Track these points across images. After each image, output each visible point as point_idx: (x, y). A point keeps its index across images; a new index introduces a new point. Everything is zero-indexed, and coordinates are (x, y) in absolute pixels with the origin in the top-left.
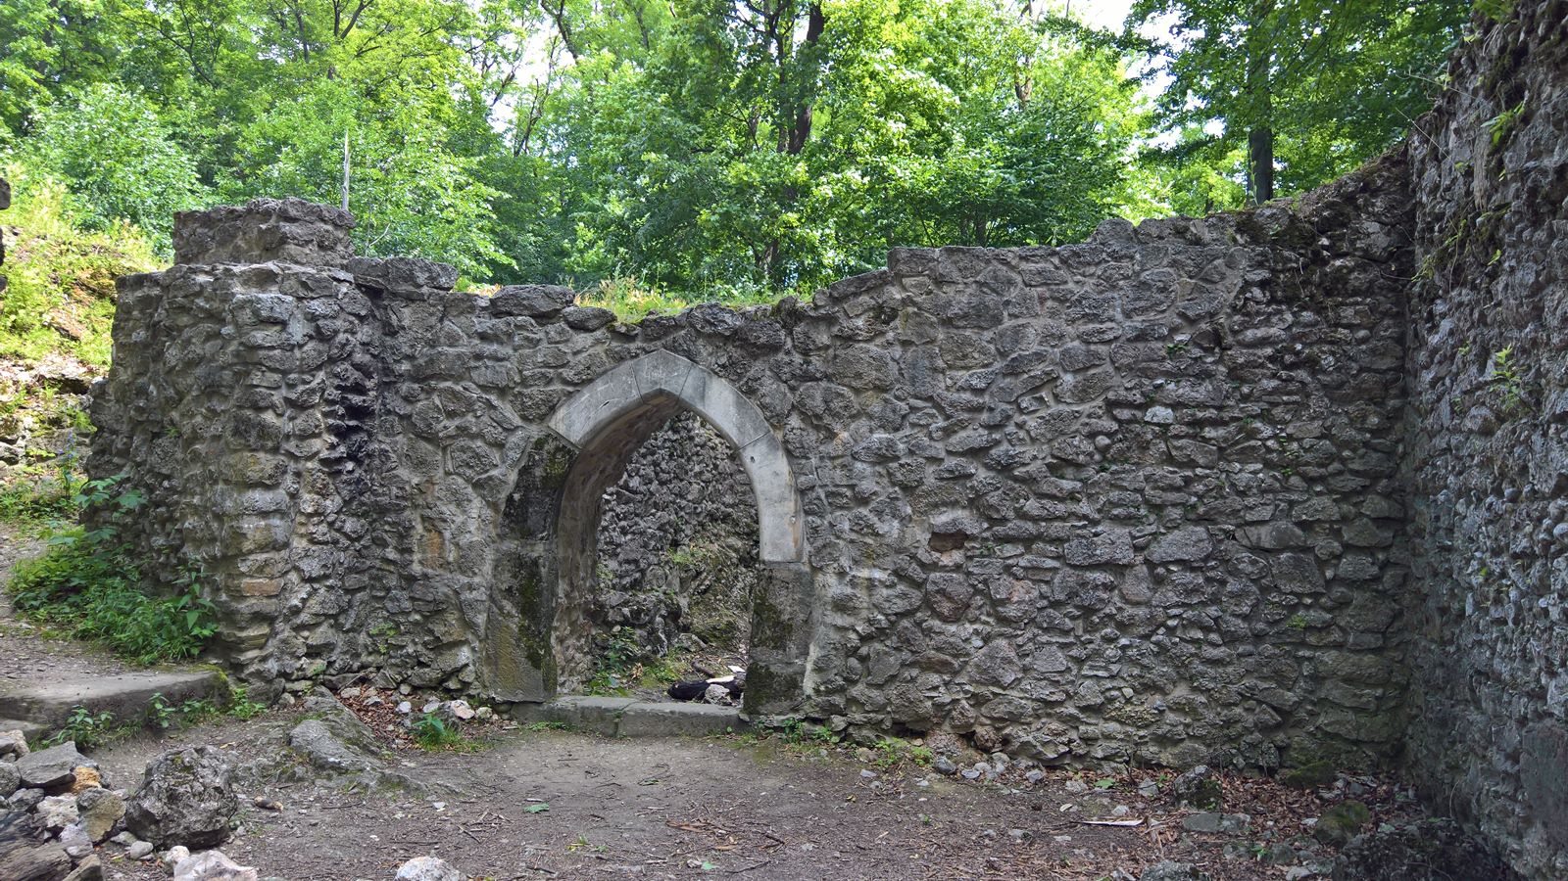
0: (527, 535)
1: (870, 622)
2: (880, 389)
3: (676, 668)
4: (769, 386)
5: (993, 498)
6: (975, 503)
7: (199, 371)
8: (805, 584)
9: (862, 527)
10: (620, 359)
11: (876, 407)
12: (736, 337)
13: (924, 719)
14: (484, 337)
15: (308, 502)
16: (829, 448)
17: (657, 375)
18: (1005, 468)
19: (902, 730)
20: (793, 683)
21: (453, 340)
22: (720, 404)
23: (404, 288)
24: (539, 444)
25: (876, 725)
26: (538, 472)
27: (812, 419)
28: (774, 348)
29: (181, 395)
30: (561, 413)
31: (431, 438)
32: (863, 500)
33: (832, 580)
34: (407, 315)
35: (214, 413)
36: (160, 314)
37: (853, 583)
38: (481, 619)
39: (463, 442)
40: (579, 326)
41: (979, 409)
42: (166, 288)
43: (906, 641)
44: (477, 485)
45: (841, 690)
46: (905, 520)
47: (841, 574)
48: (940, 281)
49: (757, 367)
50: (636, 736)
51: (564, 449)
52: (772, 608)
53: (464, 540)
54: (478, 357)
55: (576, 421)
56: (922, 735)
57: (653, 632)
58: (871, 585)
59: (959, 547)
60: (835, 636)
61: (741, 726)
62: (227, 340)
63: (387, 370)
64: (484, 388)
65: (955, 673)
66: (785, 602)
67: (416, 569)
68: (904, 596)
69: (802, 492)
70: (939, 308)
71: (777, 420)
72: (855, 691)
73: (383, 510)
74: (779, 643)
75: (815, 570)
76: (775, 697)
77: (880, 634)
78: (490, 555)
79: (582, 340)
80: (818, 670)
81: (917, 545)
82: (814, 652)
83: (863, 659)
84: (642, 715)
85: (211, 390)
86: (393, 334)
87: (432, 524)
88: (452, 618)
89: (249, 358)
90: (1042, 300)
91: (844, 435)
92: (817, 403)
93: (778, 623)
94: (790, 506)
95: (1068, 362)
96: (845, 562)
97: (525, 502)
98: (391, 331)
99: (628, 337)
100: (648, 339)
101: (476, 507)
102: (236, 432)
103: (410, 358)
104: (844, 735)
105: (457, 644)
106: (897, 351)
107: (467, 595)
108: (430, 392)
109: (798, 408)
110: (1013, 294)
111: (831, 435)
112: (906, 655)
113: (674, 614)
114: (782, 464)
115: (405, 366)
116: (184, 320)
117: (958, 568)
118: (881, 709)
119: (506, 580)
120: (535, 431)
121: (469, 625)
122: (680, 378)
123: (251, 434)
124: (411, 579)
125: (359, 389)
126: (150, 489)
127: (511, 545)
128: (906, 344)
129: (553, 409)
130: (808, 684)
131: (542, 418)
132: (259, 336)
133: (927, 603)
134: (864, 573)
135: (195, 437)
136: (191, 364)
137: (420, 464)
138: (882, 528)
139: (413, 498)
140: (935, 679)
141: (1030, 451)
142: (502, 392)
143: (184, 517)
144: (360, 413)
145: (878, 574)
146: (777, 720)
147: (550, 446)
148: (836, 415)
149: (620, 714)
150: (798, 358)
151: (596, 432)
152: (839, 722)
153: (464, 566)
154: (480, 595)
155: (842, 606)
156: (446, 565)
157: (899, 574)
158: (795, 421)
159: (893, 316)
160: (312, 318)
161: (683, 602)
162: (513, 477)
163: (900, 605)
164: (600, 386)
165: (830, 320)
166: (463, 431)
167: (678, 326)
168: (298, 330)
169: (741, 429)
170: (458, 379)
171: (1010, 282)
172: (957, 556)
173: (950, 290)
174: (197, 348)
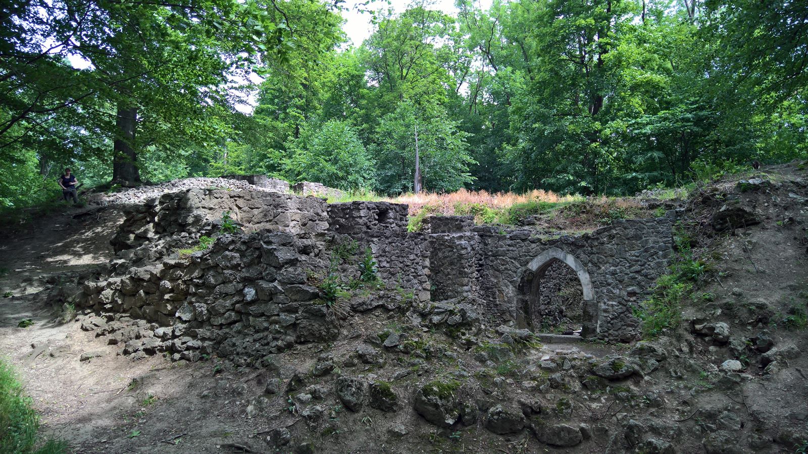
0: (524, 294)
1: (613, 315)
2: (612, 256)
3: (563, 328)
4: (582, 256)
5: (643, 283)
6: (639, 284)
7: (448, 259)
8: (596, 305)
9: (609, 291)
10: (543, 250)
11: (611, 261)
12: (573, 243)
13: (628, 338)
14: (509, 245)
15: (474, 288)
16: (599, 271)
17: (554, 254)
18: (646, 276)
19: (624, 341)
20: (594, 330)
21: (502, 247)
22: (570, 261)
23: (488, 234)
24: (525, 272)
25: (616, 340)
26: (526, 279)
27: (594, 264)
28: (583, 246)
29: (443, 264)
30: (530, 264)
31: (498, 271)
32: (609, 285)
33: (602, 305)
34: (490, 240)
35: (452, 269)
36: (436, 245)
37: (608, 305)
38: (515, 315)
39: (506, 271)
40: (533, 242)
41: (638, 261)
42: (437, 239)
43: (622, 320)
44: (510, 282)
45: (607, 332)
46: (620, 289)
47: (605, 303)
48: (625, 228)
49: (579, 251)
50: (556, 343)
51: (531, 272)
52: (587, 312)
53: (509, 295)
54: (508, 250)
55: (534, 265)
56: (629, 343)
57: (555, 317)
58: (612, 306)
59: (635, 296)
60: (604, 319)
61: (582, 340)
62: (454, 253)
63: (486, 254)
64: (510, 258)
65: (636, 327)
66: (591, 310)
67: (498, 302)
68: (621, 308)
69: (593, 283)
70: (626, 235)
71: (585, 264)
72: (610, 332)
73: (488, 288)
74: (590, 320)
75: (598, 302)
76: (590, 333)
77: (616, 318)
78: (515, 299)
79: (533, 245)
80: (600, 327)
81: (624, 296)
82: (599, 322)
83: (612, 324)
84: (556, 338)
85: (452, 264)
86: (487, 245)
87: (501, 292)
88: (508, 314)
89: (461, 257)
90: (653, 233)
91: (603, 268)
92: (595, 260)
93: (589, 315)
94: (590, 286)
95: (660, 248)
96: (606, 300)
97: (523, 286)
98: (486, 244)
99: (545, 244)
100: (550, 245)
101: (511, 287)
102: (459, 274)
103: (492, 251)
104: (608, 343)
105: (510, 321)
106: (616, 247)
107: (511, 309)
108: (497, 259)
109: (590, 261)
110: (645, 231)
111: (600, 268)
112: (623, 323)
113: (561, 312)
114: (587, 276)
115: (490, 253)
116: (443, 247)
117: (635, 301)
118: (617, 336)
119: (520, 305)
120: (524, 268)
121: (512, 316)
122: (560, 255)
123: (462, 274)
124: (497, 305)
125: (481, 260)
126: (438, 286)
127: (520, 297)
128: (617, 244)
129: (528, 263)
130: (598, 330)
131: (525, 265)
132: (463, 252)
133: (628, 310)
134: (611, 303)
135: (449, 274)
136: (445, 257)
137: (496, 277)
138: (614, 291)
139: (495, 285)
140: (630, 329)
141: (652, 271)
142: (515, 259)
143: (447, 292)
144: (481, 265)
145: (614, 303)
146: (591, 339)
147: (528, 272)
148: (601, 263)
149: (551, 337)
150: (589, 249)
151: (539, 268)
152: (606, 339)
153: (509, 302)
154: (514, 309)
155: (605, 311)
156: (505, 301)
157: (620, 303)
158: (590, 265)
159: (614, 237)
160: (471, 246)
161: (564, 308)
162: (519, 280)
163: (620, 311)
164: (539, 257)
165: (597, 239)
166: (506, 269)
167: (558, 241)
168: (469, 249)
169: (576, 267)
170: (504, 256)
171: (644, 228)
172: (634, 298)
173: (628, 231)
174: (447, 254)
